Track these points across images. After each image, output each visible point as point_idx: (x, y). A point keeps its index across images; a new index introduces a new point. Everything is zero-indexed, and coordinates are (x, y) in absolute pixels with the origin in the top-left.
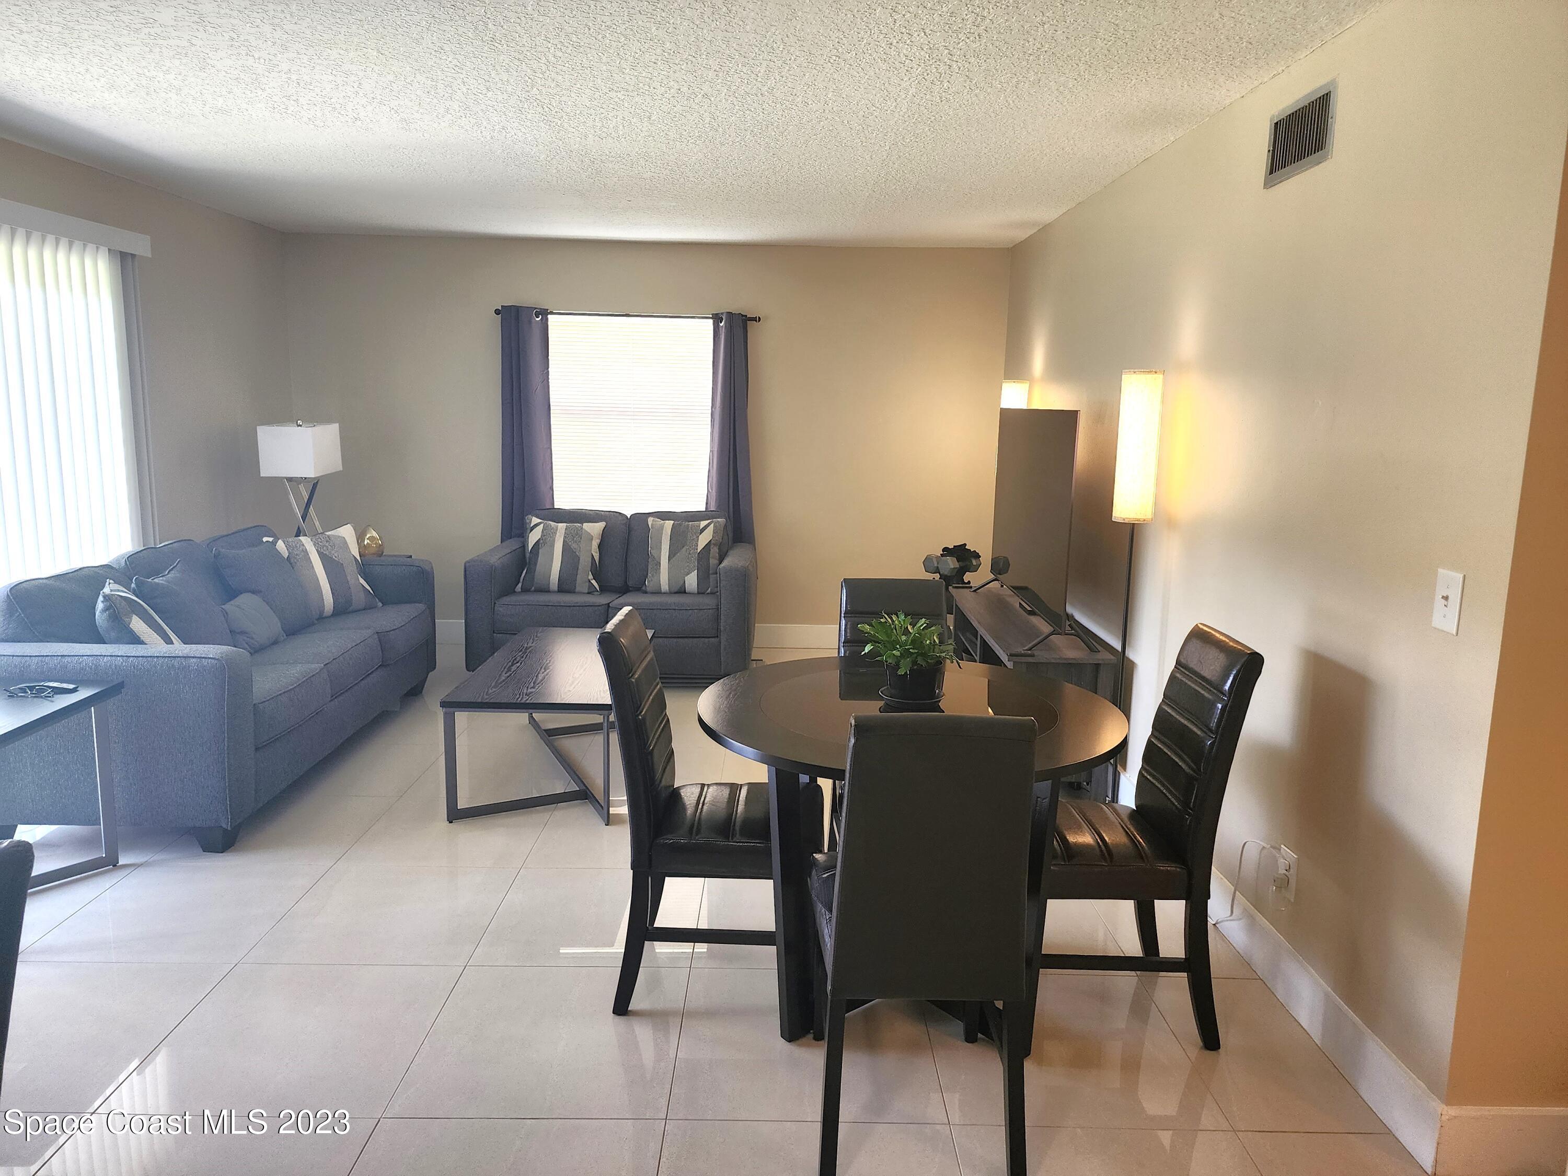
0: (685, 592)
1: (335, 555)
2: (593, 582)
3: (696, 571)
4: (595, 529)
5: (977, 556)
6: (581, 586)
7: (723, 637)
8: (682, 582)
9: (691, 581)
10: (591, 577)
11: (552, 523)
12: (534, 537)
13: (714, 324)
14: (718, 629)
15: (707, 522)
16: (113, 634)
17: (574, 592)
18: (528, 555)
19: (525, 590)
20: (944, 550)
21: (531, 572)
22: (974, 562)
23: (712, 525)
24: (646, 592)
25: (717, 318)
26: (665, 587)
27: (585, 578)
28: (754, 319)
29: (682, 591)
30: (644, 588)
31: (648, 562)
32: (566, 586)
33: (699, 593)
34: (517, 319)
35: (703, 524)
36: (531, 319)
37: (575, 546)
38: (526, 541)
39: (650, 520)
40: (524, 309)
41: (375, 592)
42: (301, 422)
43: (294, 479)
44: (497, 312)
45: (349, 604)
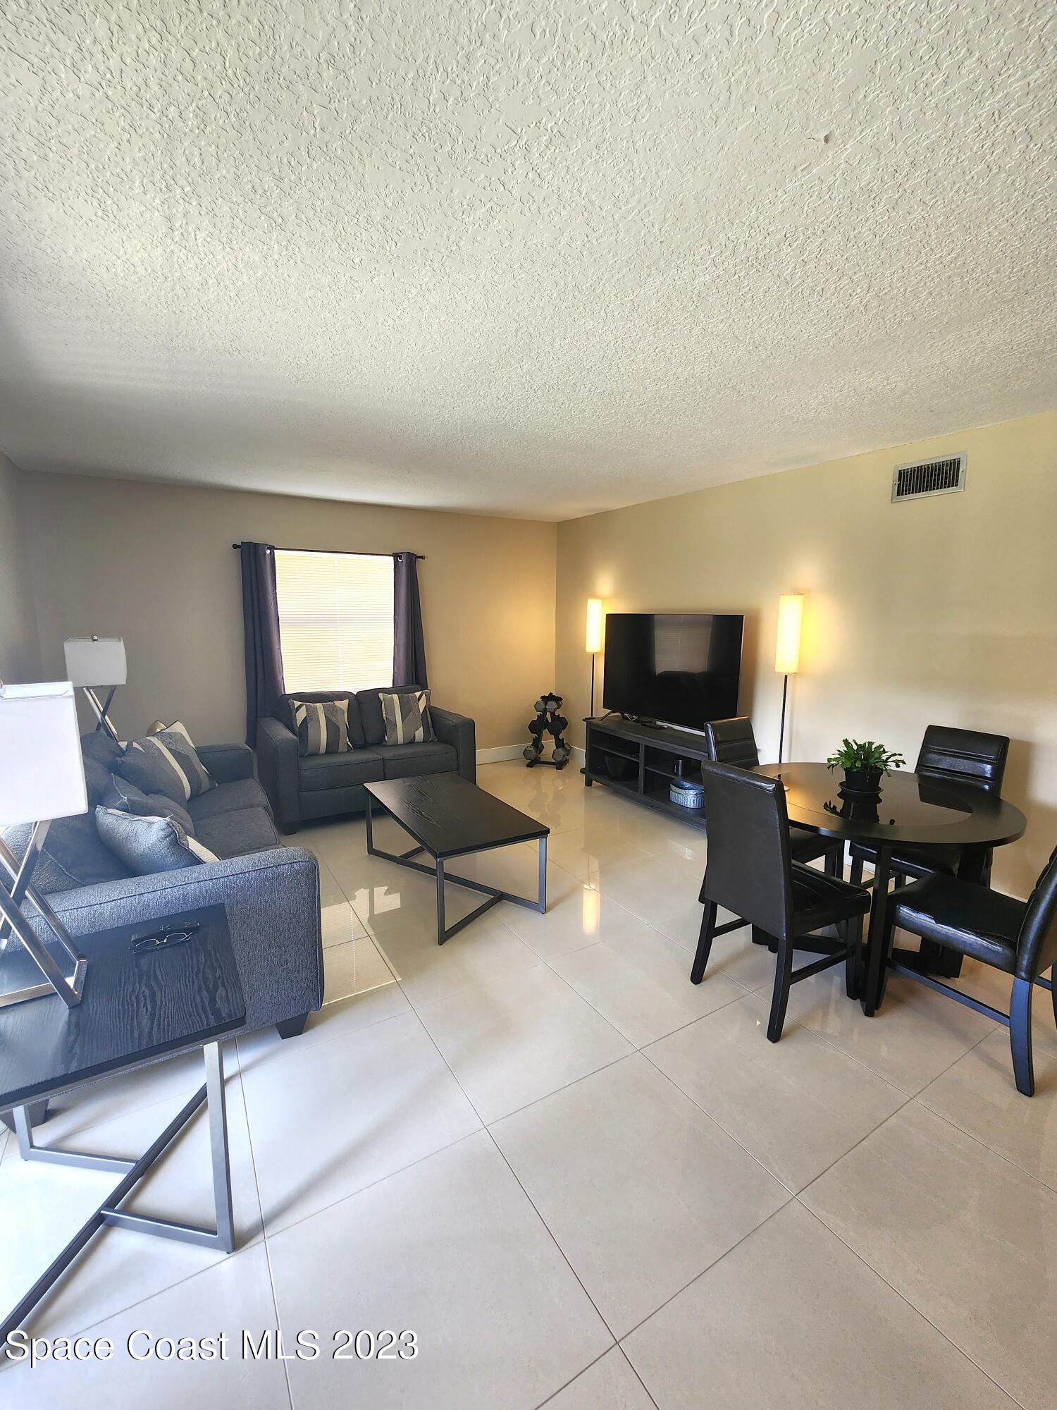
0: (414, 743)
1: (181, 750)
2: (350, 744)
3: (422, 729)
4: (343, 705)
5: (561, 700)
6: (342, 748)
7: (461, 769)
8: (413, 736)
9: (420, 734)
10: (348, 740)
11: (309, 704)
12: (301, 715)
13: (394, 559)
14: (458, 764)
15: (420, 693)
17: (337, 753)
18: (299, 730)
20: (541, 697)
21: (307, 742)
22: (561, 704)
23: (424, 695)
24: (386, 746)
25: (396, 556)
26: (401, 739)
27: (344, 741)
28: (422, 557)
29: (412, 742)
30: (384, 743)
31: (384, 726)
32: (332, 749)
33: (425, 742)
34: (256, 554)
35: (418, 694)
36: (265, 553)
37: (333, 719)
38: (293, 719)
39: (381, 695)
40: (256, 545)
41: (212, 775)
42: (95, 637)
43: (91, 688)
44: (235, 546)
45: (200, 786)
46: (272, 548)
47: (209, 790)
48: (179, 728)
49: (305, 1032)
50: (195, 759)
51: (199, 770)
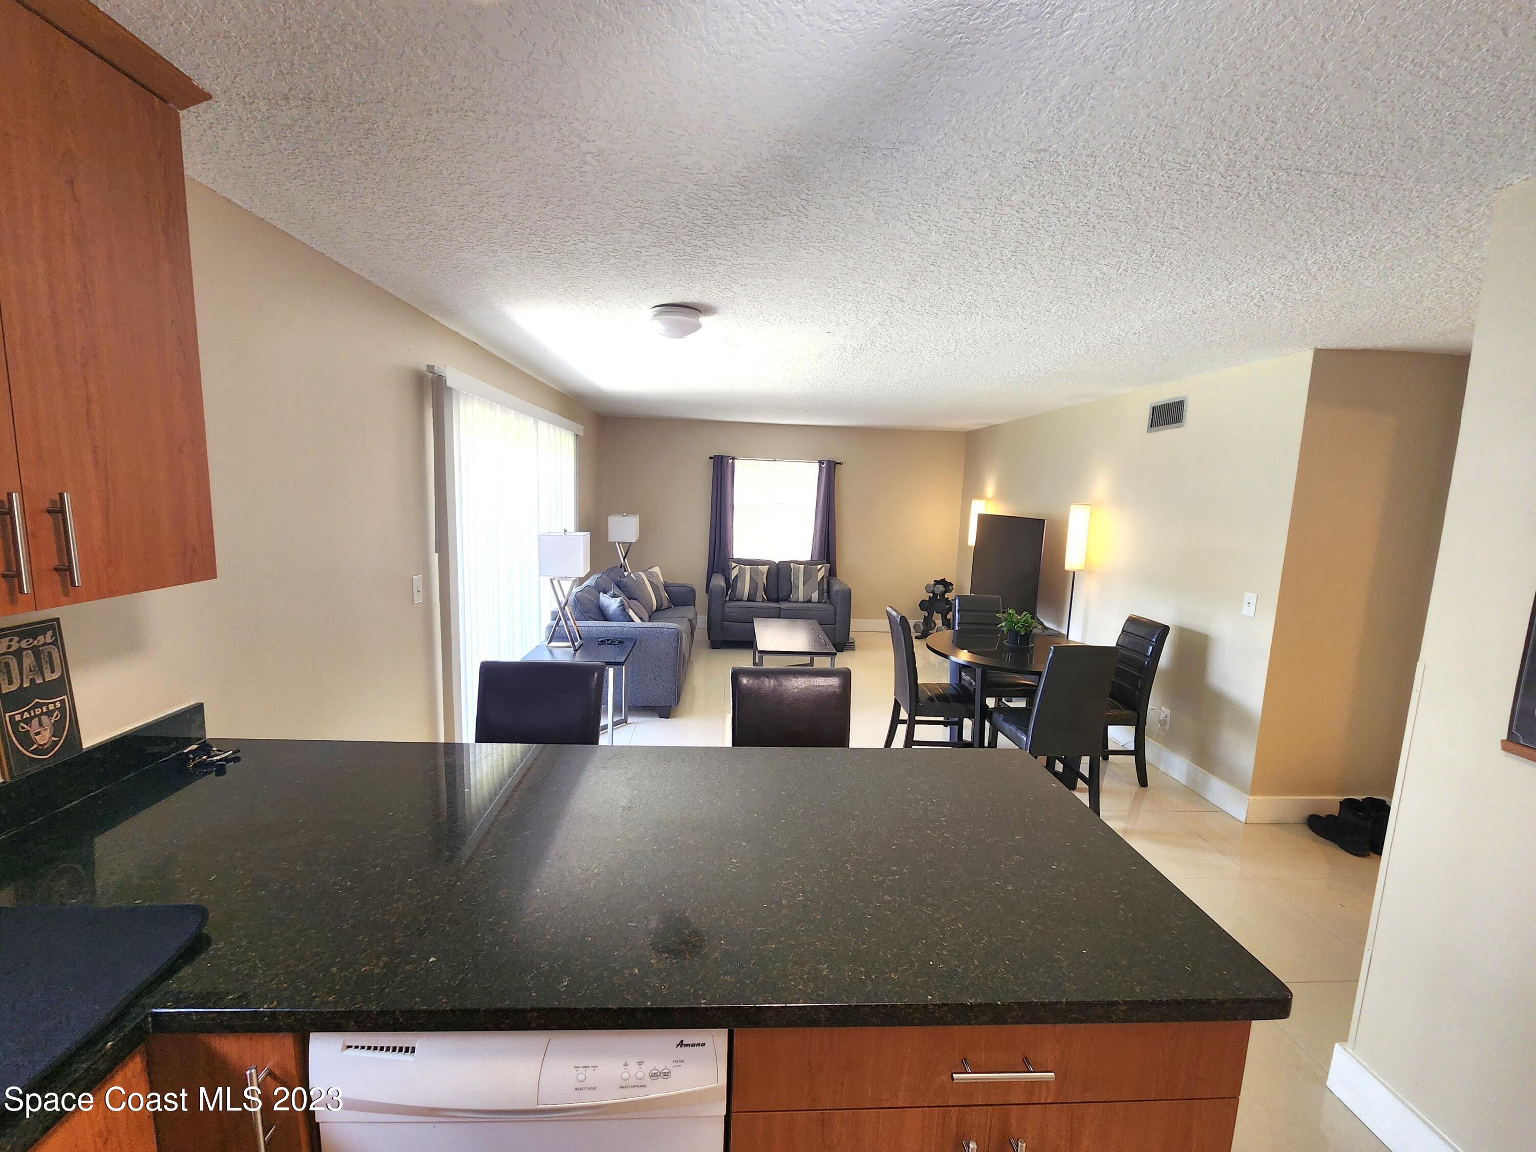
0: (811, 602)
1: (655, 582)
2: (764, 596)
3: (817, 591)
4: (764, 569)
5: (952, 585)
6: (759, 598)
7: (838, 625)
8: (810, 596)
9: (815, 596)
10: (763, 593)
11: (743, 566)
12: (734, 573)
13: (818, 465)
14: (835, 620)
15: (821, 566)
16: (621, 618)
17: (742, 601)
18: (731, 583)
19: (731, 600)
20: (935, 581)
21: (734, 591)
22: (951, 588)
23: (825, 567)
24: (790, 601)
25: (821, 463)
26: (800, 599)
27: (761, 593)
28: (840, 464)
29: (809, 601)
30: (789, 599)
31: (791, 588)
32: (754, 598)
33: (818, 602)
34: (722, 462)
35: (819, 567)
36: (728, 462)
37: (755, 578)
38: (730, 575)
39: (792, 565)
40: (722, 457)
41: (671, 600)
42: (624, 514)
43: (621, 543)
44: (711, 458)
45: (662, 605)
46: (734, 459)
47: (667, 608)
48: (656, 570)
49: (672, 718)
50: (662, 589)
51: (663, 594)
